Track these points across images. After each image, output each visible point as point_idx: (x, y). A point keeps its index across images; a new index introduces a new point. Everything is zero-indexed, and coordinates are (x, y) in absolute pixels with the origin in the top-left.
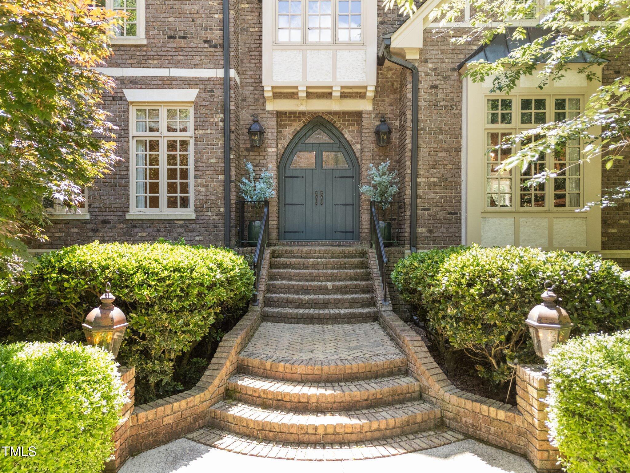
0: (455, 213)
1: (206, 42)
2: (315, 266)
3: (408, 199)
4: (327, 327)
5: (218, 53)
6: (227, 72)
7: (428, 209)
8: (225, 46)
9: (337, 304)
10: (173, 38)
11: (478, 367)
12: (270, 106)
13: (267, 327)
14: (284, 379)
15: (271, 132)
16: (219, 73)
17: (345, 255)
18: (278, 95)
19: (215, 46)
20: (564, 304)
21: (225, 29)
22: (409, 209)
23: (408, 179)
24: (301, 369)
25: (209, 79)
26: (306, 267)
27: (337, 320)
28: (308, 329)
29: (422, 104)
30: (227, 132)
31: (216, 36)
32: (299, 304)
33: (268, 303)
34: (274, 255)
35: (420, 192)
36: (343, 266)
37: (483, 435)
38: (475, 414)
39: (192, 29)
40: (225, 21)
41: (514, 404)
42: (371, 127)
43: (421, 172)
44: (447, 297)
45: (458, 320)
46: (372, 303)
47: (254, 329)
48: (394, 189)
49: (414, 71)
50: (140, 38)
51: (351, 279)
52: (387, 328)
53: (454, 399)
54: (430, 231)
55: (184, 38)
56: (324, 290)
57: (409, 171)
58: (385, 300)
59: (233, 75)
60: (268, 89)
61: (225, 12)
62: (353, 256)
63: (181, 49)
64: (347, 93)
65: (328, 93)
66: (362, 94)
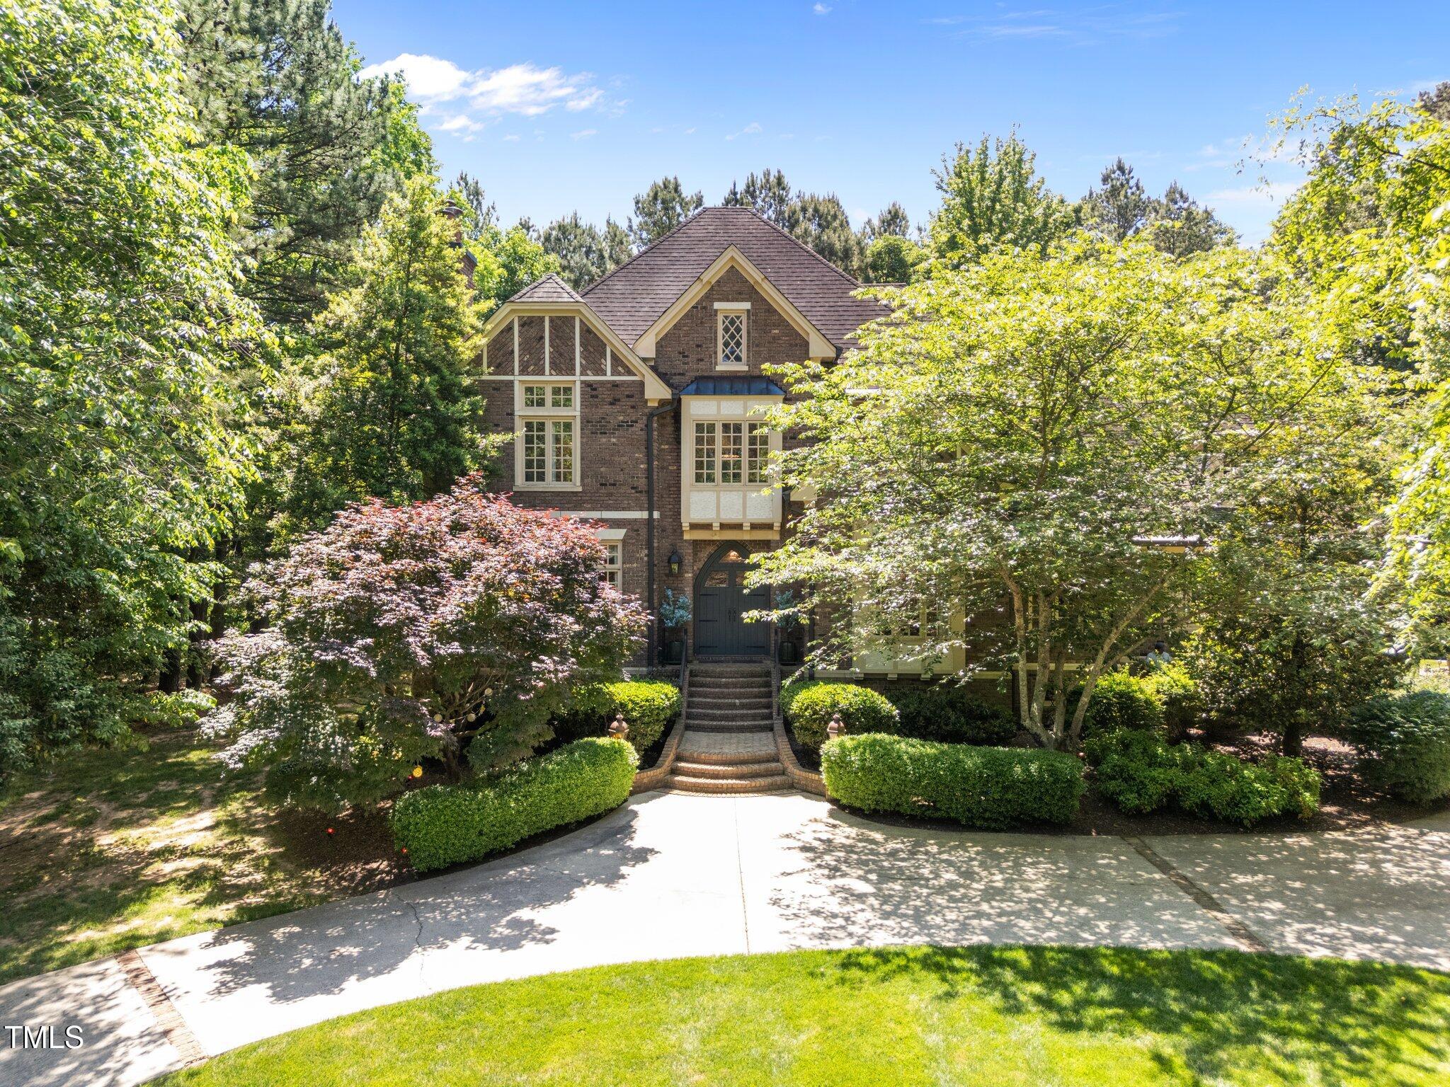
1: (633, 488)
2: (726, 685)
4: (733, 735)
5: (644, 498)
6: (651, 515)
8: (650, 492)
9: (743, 717)
10: (605, 485)
12: (686, 537)
13: (690, 734)
15: (688, 559)
16: (645, 515)
17: (753, 675)
18: (694, 526)
19: (641, 492)
21: (649, 477)
24: (715, 757)
25: (636, 520)
26: (719, 686)
27: (741, 730)
28: (719, 736)
30: (651, 565)
31: (642, 483)
32: (714, 718)
33: (689, 716)
34: (692, 674)
36: (749, 685)
39: (621, 477)
40: (649, 471)
41: (817, 769)
44: (797, 716)
46: (770, 716)
47: (682, 736)
50: (575, 485)
51: (756, 697)
53: (799, 772)
55: (614, 485)
56: (733, 706)
58: (778, 715)
59: (656, 515)
60: (685, 526)
61: (649, 462)
62: (760, 676)
63: (611, 494)
64: (754, 527)
65: (739, 526)
66: (769, 527)
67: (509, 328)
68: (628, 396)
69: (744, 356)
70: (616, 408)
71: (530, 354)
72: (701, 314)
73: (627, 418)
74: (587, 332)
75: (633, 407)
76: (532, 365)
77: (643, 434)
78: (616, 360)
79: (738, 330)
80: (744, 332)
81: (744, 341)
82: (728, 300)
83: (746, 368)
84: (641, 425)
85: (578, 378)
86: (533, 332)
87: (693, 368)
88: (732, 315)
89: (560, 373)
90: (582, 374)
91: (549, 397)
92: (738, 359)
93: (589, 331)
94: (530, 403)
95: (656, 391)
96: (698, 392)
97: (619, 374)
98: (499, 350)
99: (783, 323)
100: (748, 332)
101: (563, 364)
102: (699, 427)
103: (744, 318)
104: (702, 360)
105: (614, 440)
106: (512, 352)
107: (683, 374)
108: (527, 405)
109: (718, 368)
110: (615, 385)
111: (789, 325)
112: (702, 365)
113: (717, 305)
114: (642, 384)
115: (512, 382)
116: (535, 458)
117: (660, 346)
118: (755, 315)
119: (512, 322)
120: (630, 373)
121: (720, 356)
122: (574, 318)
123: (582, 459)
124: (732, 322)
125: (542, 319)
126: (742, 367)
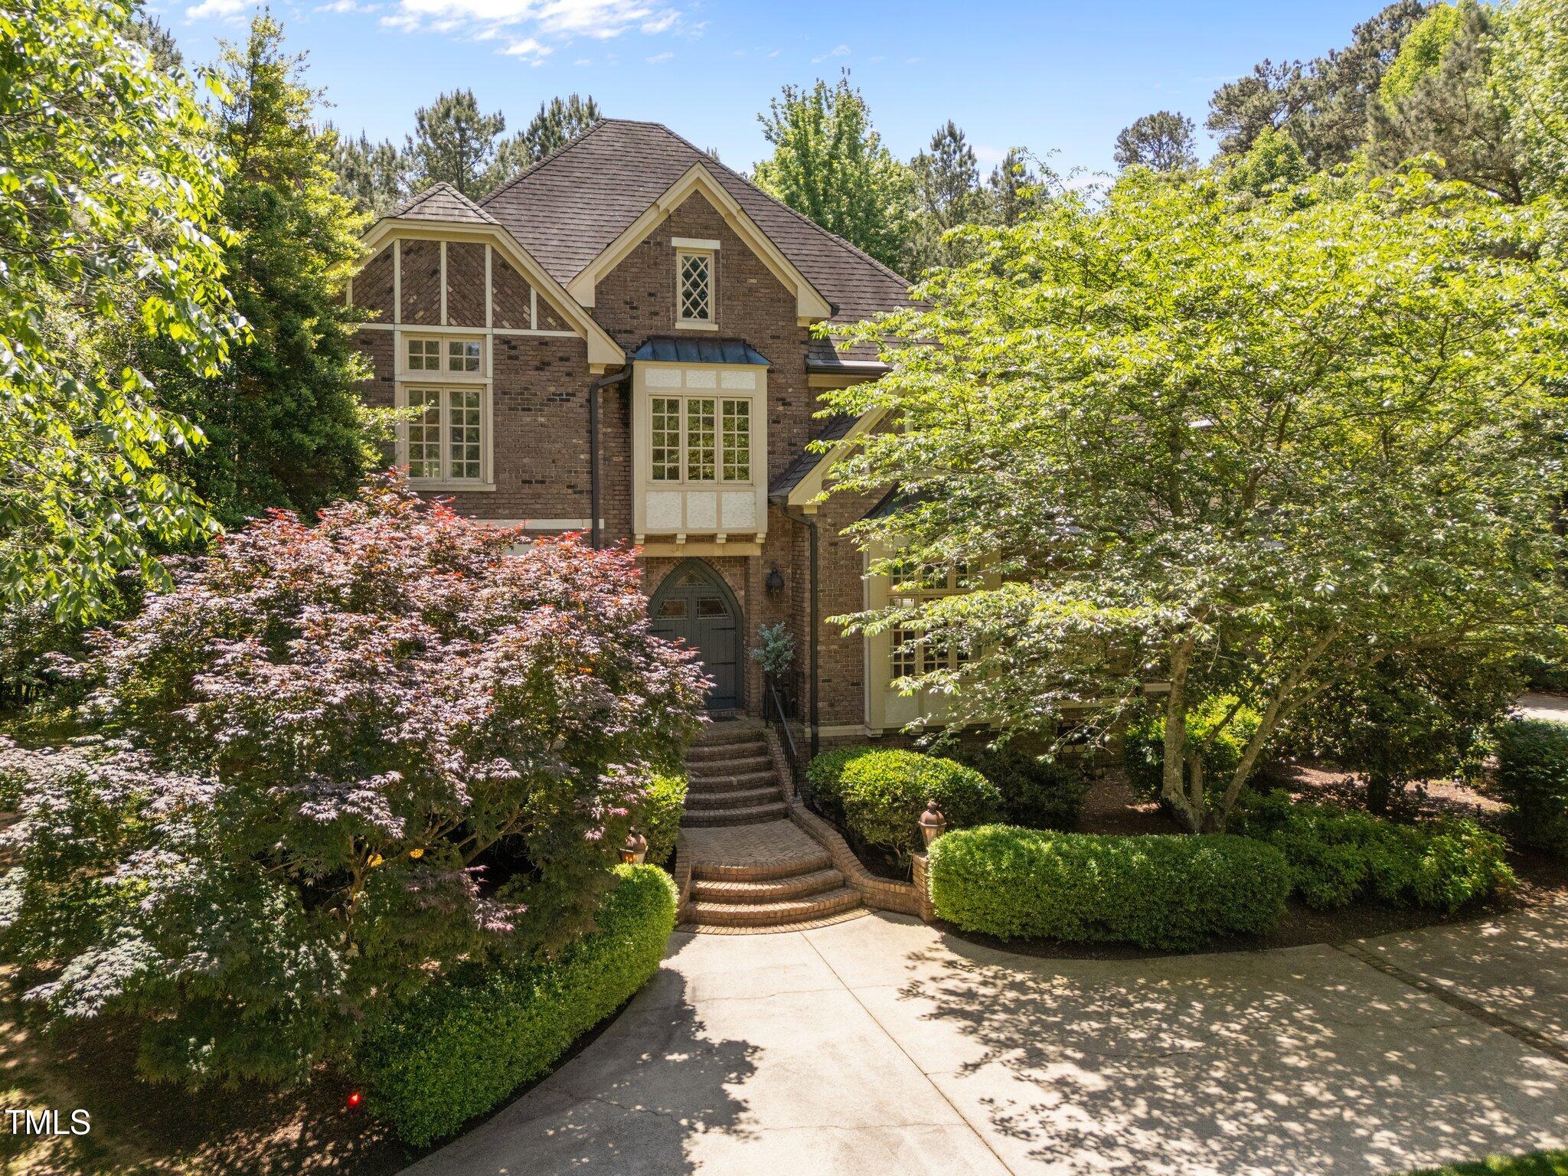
0: (858, 684)
1: (569, 487)
2: (711, 757)
3: (807, 670)
4: (742, 828)
5: (585, 500)
6: (595, 524)
7: (829, 681)
8: (593, 493)
9: (746, 802)
10: (530, 482)
11: (887, 857)
14: (737, 881)
16: (586, 524)
18: (650, 539)
19: (581, 492)
20: (941, 810)
21: (593, 472)
22: (808, 681)
23: (807, 647)
27: (749, 820)
28: (724, 832)
29: (821, 563)
31: (583, 480)
32: (707, 805)
35: (820, 662)
36: (741, 755)
37: (891, 906)
38: (886, 892)
39: (552, 472)
40: (593, 462)
41: (911, 881)
42: (760, 576)
43: (821, 639)
44: (864, 804)
45: (873, 822)
46: (779, 797)
48: (789, 655)
49: (812, 527)
50: (486, 481)
52: (800, 824)
53: (871, 883)
54: (832, 705)
55: (543, 482)
56: (728, 787)
57: (808, 638)
58: (796, 795)
59: (602, 524)
60: (640, 537)
61: (593, 452)
62: (749, 740)
63: (539, 496)
64: (732, 538)
65: (711, 538)
66: (749, 538)
67: (387, 256)
68: (562, 359)
69: (711, 311)
70: (545, 375)
71: (418, 294)
72: (653, 249)
73: (562, 390)
74: (503, 267)
75: (569, 374)
76: (421, 309)
77: (583, 413)
78: (545, 309)
79: (702, 276)
80: (711, 279)
81: (711, 292)
82: (690, 236)
83: (715, 328)
84: (582, 397)
85: (489, 330)
86: (423, 263)
87: (645, 325)
88: (695, 257)
89: (463, 322)
90: (495, 325)
91: (445, 356)
92: (703, 314)
93: (505, 266)
94: (415, 363)
95: (603, 352)
96: (656, 357)
97: (549, 328)
98: (371, 286)
99: (761, 270)
100: (717, 280)
101: (467, 311)
102: (657, 405)
103: (711, 261)
104: (656, 314)
105: (542, 420)
106: (392, 289)
107: (631, 332)
108: (412, 367)
109: (679, 326)
110: (543, 342)
111: (769, 273)
112: (656, 321)
113: (676, 242)
114: (582, 345)
115: (391, 333)
116: (425, 443)
117: (601, 290)
118: (726, 257)
119: (392, 246)
120: (564, 326)
121: (680, 310)
122: (483, 246)
123: (496, 445)
124: (695, 266)
125: (436, 245)
126: (709, 326)
